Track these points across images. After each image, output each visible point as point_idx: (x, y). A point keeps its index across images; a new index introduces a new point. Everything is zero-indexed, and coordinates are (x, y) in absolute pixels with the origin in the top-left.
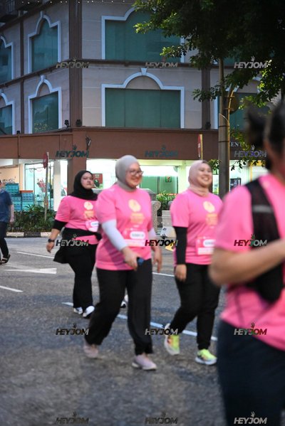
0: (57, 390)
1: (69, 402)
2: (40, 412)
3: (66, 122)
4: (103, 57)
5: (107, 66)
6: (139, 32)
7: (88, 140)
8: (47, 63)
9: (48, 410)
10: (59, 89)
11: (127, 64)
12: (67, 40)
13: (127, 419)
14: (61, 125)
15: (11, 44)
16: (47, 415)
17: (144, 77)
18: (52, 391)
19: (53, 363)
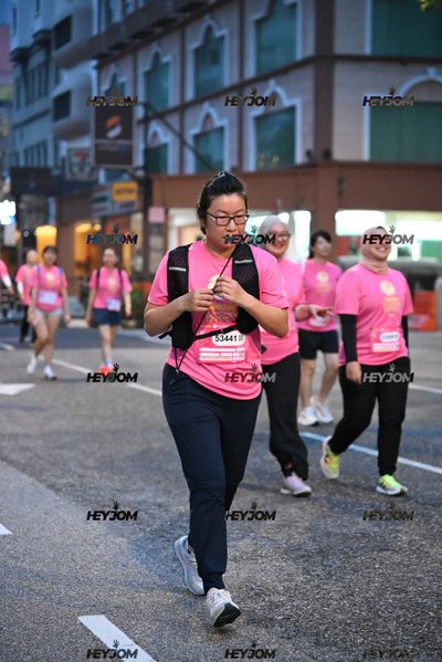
0: (289, 567)
1: (308, 587)
2: (264, 600)
3: (308, 154)
4: (368, 50)
5: (372, 66)
6: (427, 9)
7: (341, 181)
8: (280, 60)
9: (276, 599)
10: (297, 102)
11: (404, 61)
12: (311, 24)
13: (399, 617)
14: (300, 158)
15: (224, 32)
16: (274, 606)
17: (432, 83)
18: (281, 569)
19: (284, 526)
